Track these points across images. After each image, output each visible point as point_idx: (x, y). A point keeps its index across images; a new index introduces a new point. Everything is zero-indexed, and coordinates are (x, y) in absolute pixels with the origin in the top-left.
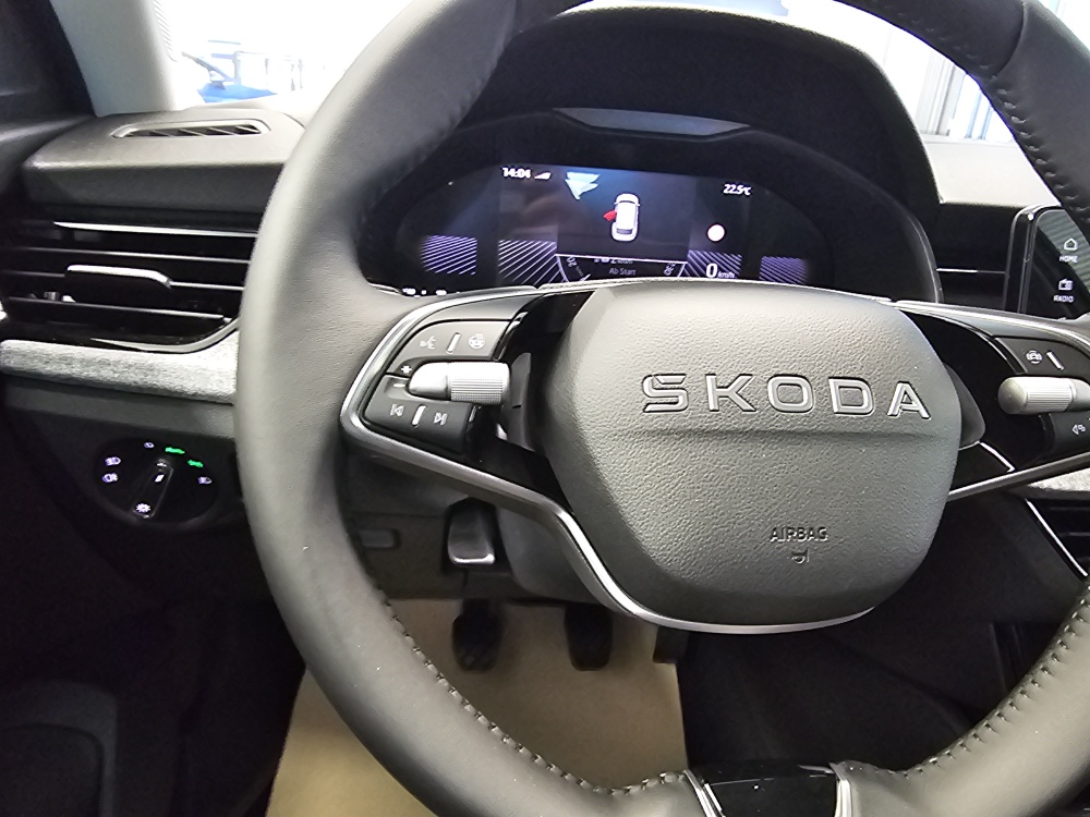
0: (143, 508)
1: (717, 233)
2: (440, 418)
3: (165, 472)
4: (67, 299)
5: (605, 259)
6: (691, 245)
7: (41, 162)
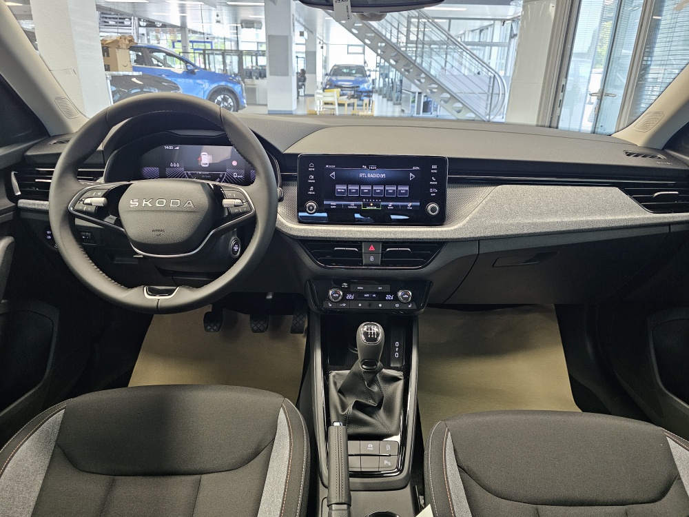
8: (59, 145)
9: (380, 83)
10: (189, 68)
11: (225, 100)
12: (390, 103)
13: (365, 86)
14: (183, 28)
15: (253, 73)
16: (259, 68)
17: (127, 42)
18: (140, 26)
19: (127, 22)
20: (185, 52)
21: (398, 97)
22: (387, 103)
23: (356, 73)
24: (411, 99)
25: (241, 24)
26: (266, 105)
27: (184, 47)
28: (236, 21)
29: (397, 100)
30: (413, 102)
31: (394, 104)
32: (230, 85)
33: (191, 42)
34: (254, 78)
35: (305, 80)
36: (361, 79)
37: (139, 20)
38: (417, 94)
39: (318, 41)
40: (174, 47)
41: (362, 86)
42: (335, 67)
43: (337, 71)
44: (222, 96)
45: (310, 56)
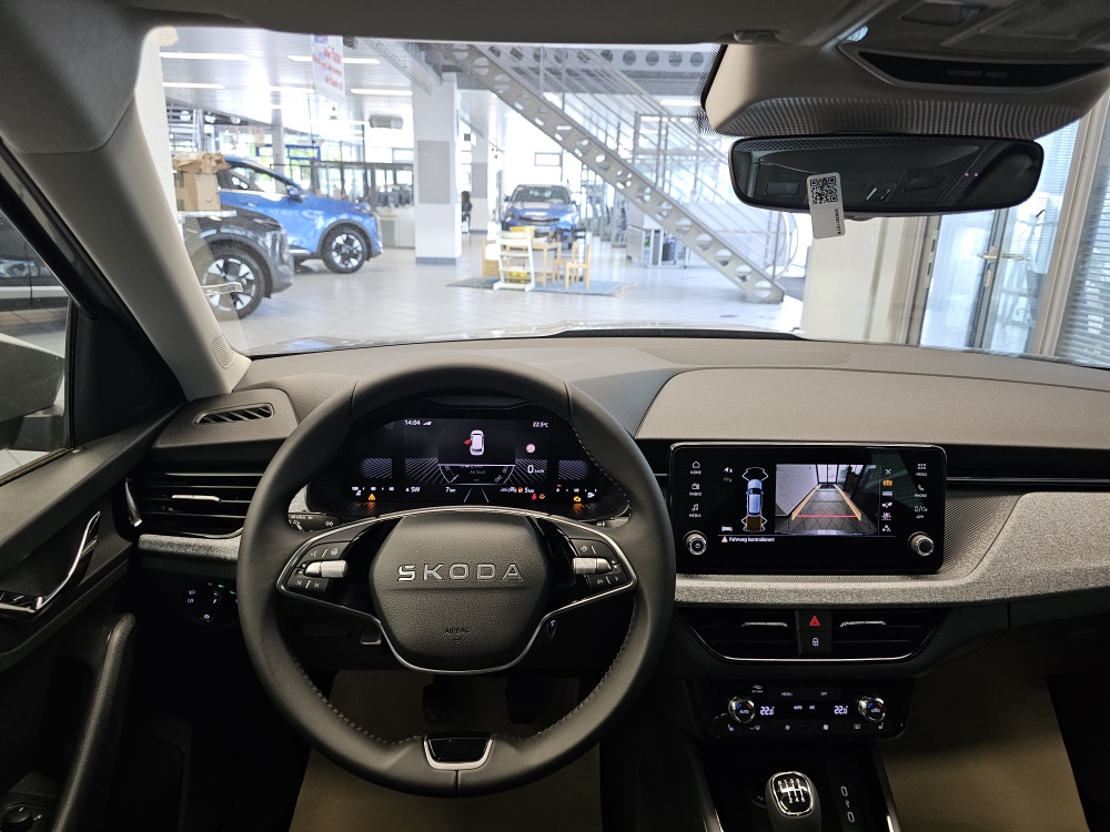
0: (207, 616)
1: (531, 448)
2: (317, 585)
3: (217, 598)
4: (170, 509)
5: (467, 466)
6: (517, 455)
7: (160, 445)
8: (214, 425)
9: (587, 211)
10: (292, 193)
11: (349, 242)
12: (607, 246)
13: (568, 219)
14: (275, 126)
15: (390, 198)
16: (398, 188)
17: (214, 164)
18: (207, 123)
19: (185, 117)
20: (278, 164)
21: (618, 235)
22: (601, 245)
23: (551, 197)
24: (644, 241)
25: (370, 121)
26: (413, 248)
27: (277, 156)
28: (360, 116)
29: (617, 240)
30: (647, 244)
31: (613, 247)
32: (357, 219)
33: (288, 146)
34: (392, 205)
35: (470, 207)
36: (561, 207)
37: (205, 113)
38: (653, 233)
39: (490, 147)
40: (258, 154)
41: (562, 219)
42: (521, 189)
43: (523, 194)
44: (345, 237)
45: (479, 171)
